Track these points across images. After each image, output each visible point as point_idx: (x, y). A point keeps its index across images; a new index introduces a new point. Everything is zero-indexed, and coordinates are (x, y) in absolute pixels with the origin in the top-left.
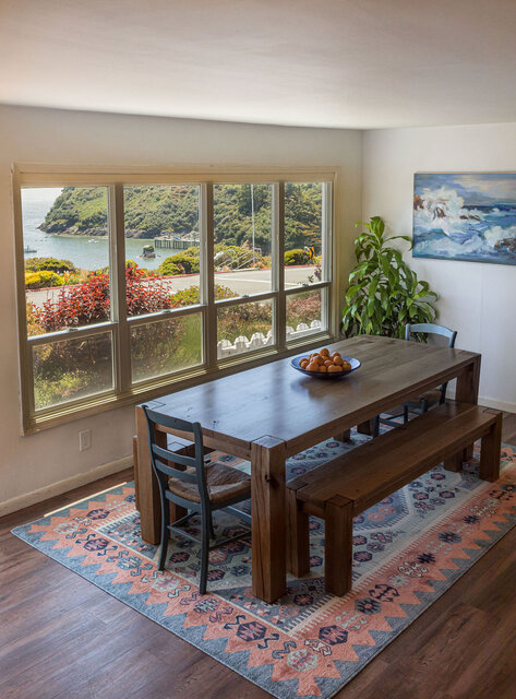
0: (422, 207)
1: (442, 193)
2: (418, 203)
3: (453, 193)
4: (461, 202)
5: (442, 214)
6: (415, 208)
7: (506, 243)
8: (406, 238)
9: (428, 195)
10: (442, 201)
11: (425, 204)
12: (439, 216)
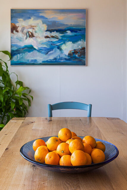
0: (17, 31)
1: (32, 21)
2: (14, 29)
3: (39, 21)
4: (45, 27)
5: (32, 36)
6: (12, 32)
7: (75, 52)
8: (6, 52)
9: (21, 23)
10: (32, 27)
11: (19, 29)
12: (30, 36)
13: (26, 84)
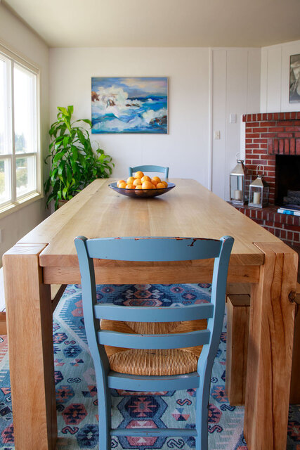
0: (98, 100)
1: (113, 90)
2: (94, 97)
3: (120, 90)
4: (126, 95)
5: (113, 104)
6: (93, 100)
7: (157, 120)
8: (86, 121)
9: (102, 92)
10: (113, 95)
11: (100, 97)
12: (111, 105)
13: (107, 152)
